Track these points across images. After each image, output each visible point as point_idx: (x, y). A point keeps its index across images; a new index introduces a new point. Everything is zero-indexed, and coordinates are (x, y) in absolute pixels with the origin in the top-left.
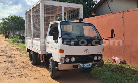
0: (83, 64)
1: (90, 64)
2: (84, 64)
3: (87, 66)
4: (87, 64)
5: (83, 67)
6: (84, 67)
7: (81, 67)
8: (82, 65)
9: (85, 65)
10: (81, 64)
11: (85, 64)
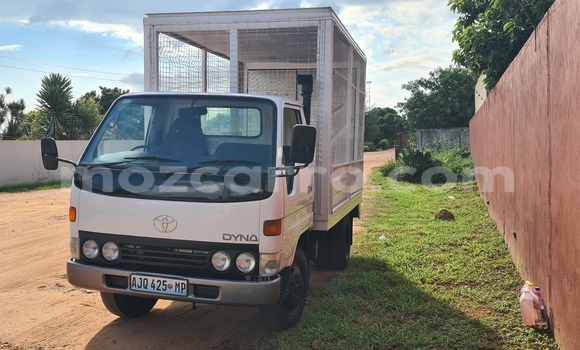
0: (143, 277)
1: (178, 281)
2: (150, 279)
3: (162, 287)
4: (162, 279)
5: (142, 289)
6: (150, 289)
7: (137, 289)
8: (138, 282)
9: (157, 285)
10: (133, 276)
11: (156, 279)
